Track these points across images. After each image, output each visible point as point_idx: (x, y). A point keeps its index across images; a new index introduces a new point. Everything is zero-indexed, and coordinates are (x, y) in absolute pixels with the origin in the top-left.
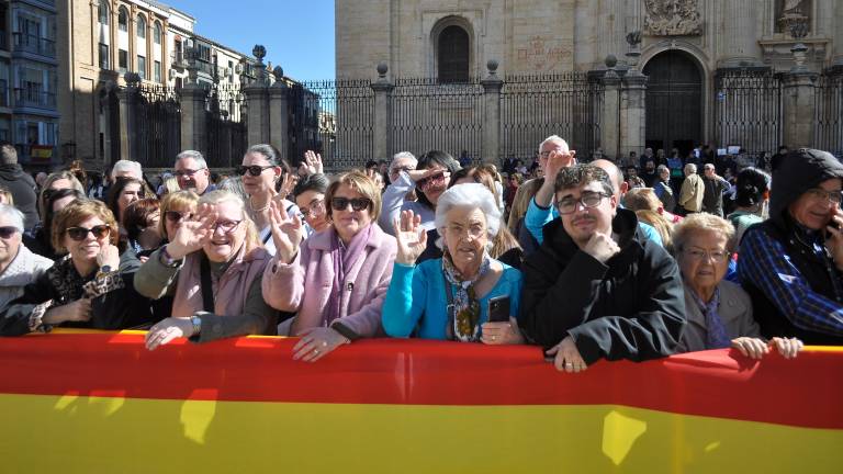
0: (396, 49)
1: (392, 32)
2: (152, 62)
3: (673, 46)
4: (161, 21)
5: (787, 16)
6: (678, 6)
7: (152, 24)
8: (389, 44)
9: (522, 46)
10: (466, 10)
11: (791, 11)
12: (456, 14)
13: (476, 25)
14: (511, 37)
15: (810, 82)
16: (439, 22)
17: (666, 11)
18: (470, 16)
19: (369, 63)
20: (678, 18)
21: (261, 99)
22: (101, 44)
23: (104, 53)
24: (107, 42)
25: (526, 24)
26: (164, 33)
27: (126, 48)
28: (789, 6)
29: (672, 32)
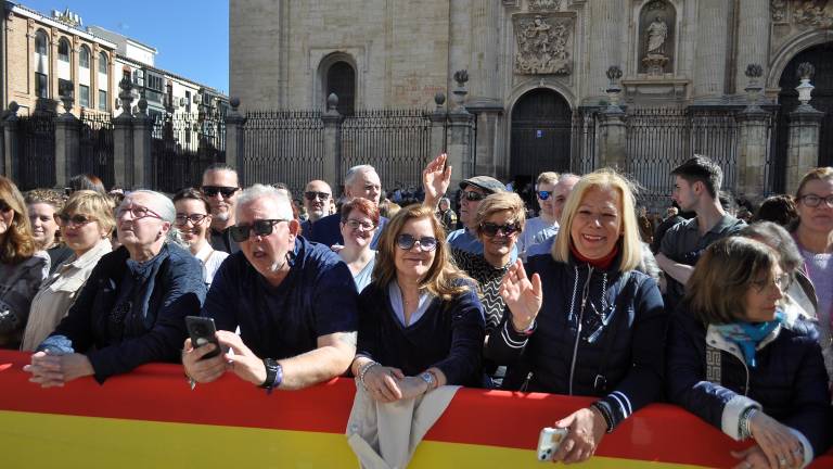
0: (285, 85)
1: (281, 67)
2: (97, 92)
3: (542, 85)
4: (108, 53)
5: (650, 57)
6: (547, 45)
7: (97, 55)
8: (277, 77)
9: (400, 82)
10: (350, 47)
11: (652, 53)
12: (341, 50)
13: (359, 62)
14: (390, 73)
15: (618, 122)
16: (326, 58)
17: (536, 51)
18: (353, 52)
19: (260, 96)
20: (548, 57)
21: (125, 129)
22: (39, 74)
23: (41, 82)
24: (46, 72)
25: (402, 61)
26: (110, 64)
27: (67, 77)
28: (651, 48)
29: (541, 71)
